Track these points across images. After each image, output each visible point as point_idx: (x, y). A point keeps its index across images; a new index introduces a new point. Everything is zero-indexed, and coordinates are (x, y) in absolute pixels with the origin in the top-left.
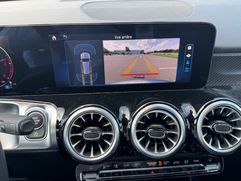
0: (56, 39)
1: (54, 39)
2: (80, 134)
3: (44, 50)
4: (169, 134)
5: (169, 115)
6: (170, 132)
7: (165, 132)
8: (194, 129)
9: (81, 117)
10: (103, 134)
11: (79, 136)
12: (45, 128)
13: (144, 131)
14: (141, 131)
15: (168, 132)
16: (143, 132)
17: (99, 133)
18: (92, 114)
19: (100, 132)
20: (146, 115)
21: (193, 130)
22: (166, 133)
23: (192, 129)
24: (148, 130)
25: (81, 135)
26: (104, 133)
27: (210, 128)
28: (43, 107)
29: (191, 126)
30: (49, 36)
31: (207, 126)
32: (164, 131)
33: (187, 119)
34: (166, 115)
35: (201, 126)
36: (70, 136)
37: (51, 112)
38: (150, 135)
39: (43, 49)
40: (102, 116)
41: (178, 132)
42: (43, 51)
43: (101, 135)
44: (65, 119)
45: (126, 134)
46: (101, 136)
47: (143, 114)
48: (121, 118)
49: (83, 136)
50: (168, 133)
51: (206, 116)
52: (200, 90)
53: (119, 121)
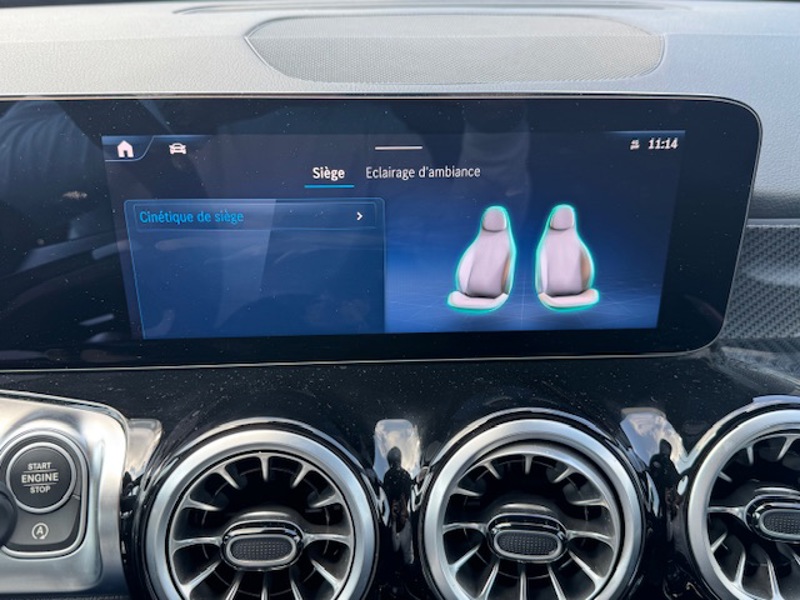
0: (131, 154)
1: (126, 152)
2: (215, 540)
3: (85, 195)
4: (578, 540)
5: (576, 465)
6: (582, 533)
7: (560, 533)
8: (674, 515)
9: (220, 470)
10: (309, 538)
11: (210, 547)
12: (76, 507)
13: (474, 526)
14: (463, 525)
15: (574, 532)
16: (471, 531)
17: (293, 536)
18: (264, 458)
19: (294, 533)
20: (486, 463)
21: (672, 519)
22: (564, 541)
23: (669, 516)
24: (493, 525)
25: (217, 544)
26: (312, 536)
27: (740, 516)
28: (72, 421)
29: (662, 505)
30: (106, 140)
31: (729, 510)
32: (555, 532)
33: (648, 475)
34: (564, 467)
35: (705, 509)
36: (175, 545)
37: (103, 441)
38: (501, 548)
39: (80, 191)
40: (306, 468)
41: (610, 532)
42: (81, 199)
43: (300, 545)
44: (159, 472)
45: (401, 538)
46: (298, 550)
47: (472, 461)
48: (381, 469)
49: (223, 546)
50: (572, 537)
51: (725, 470)
52: (692, 356)
53: (376, 484)
